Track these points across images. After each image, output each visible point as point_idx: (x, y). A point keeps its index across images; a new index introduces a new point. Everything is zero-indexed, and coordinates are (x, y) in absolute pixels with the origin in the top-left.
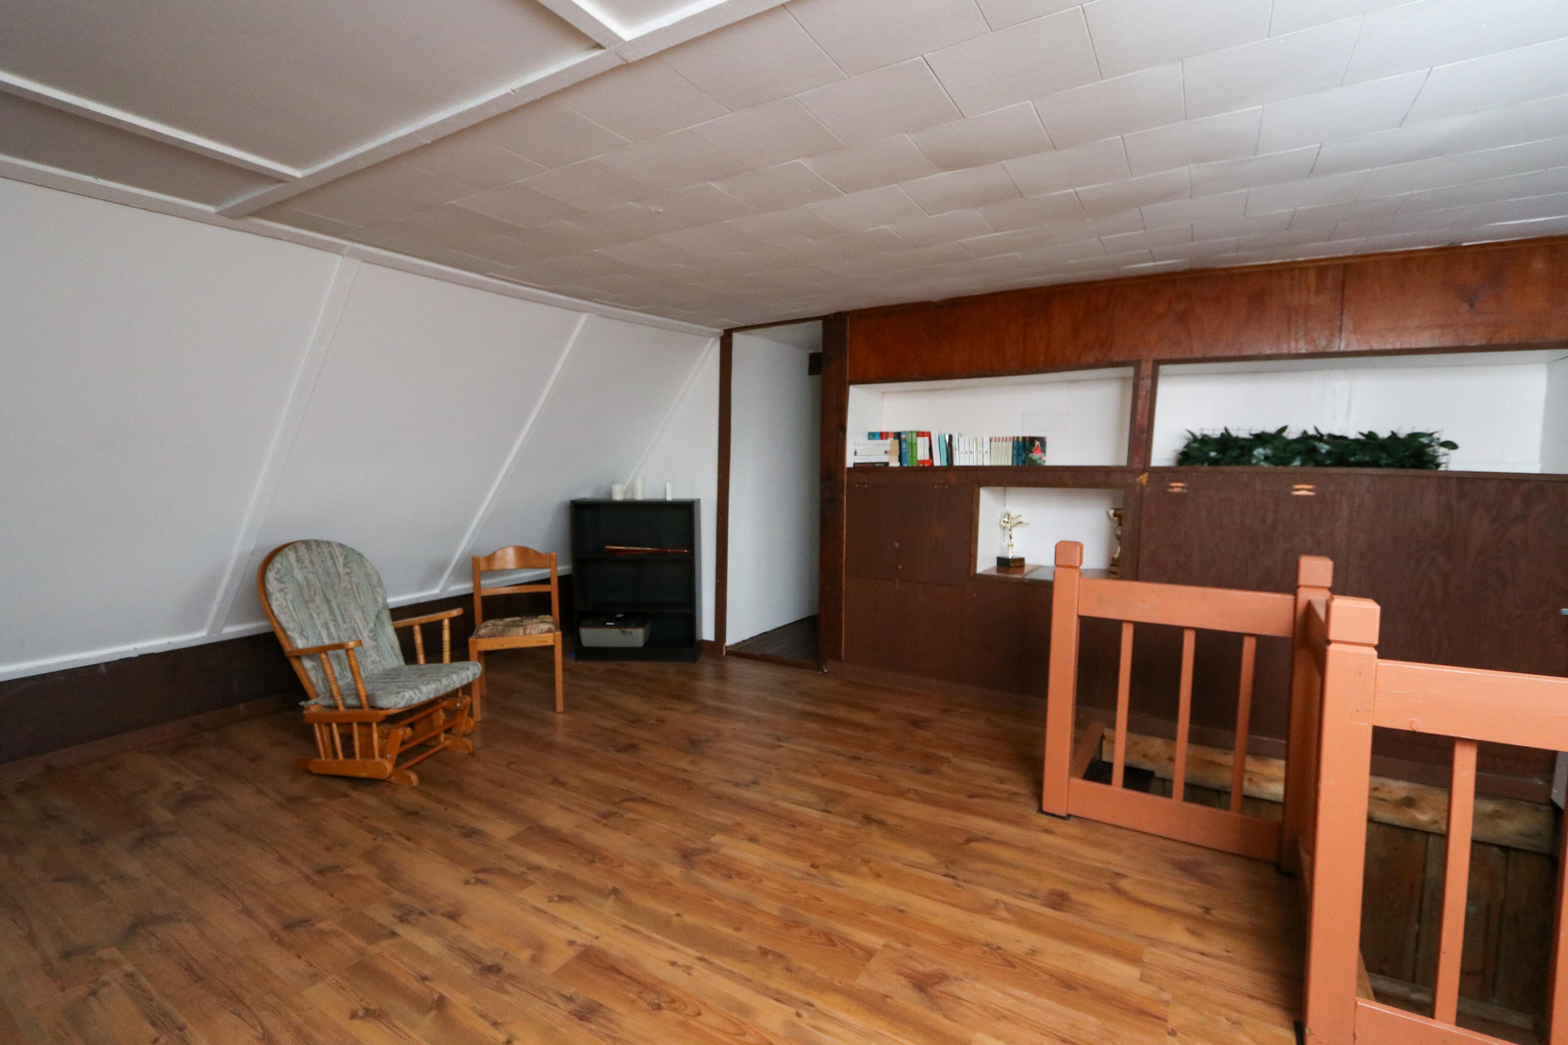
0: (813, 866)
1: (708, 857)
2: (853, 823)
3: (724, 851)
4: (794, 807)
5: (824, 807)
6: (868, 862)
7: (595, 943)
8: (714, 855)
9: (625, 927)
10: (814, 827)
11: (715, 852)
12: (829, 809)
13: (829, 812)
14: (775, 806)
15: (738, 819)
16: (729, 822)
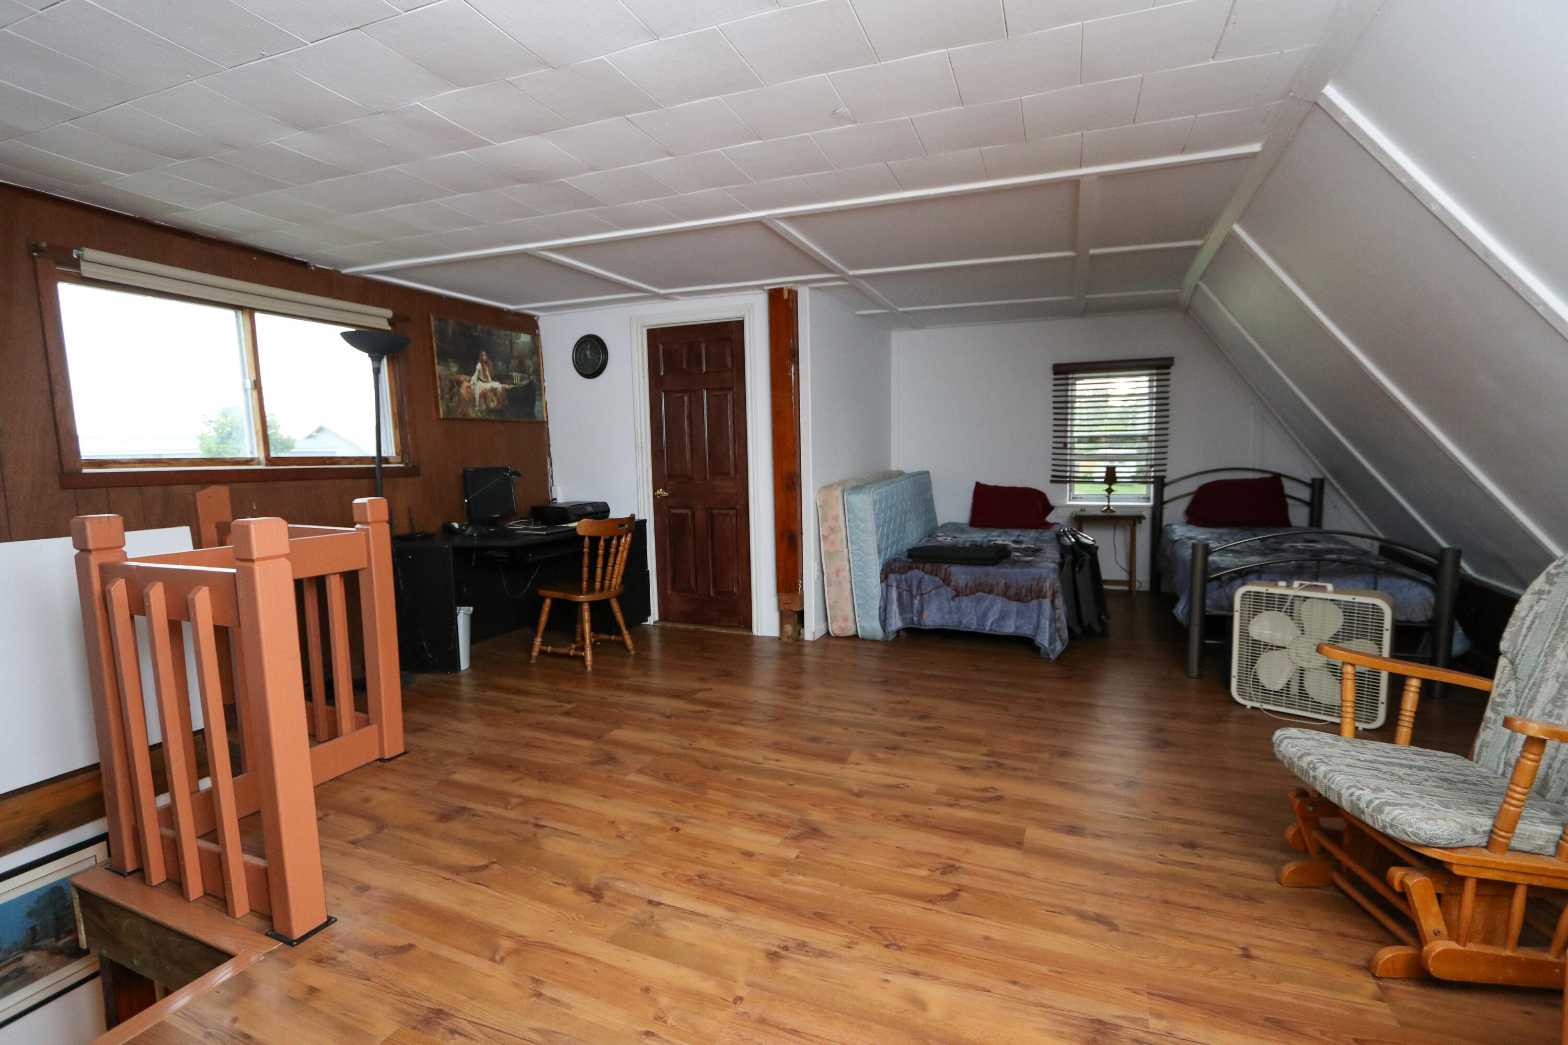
0: (678, 830)
1: (791, 832)
2: (621, 885)
3: (777, 840)
4: (702, 908)
5: (656, 910)
6: (618, 836)
7: (841, 765)
8: (785, 834)
9: (829, 775)
10: (673, 876)
11: (786, 838)
12: (649, 908)
13: (650, 902)
14: (731, 909)
15: (775, 882)
16: (785, 876)
